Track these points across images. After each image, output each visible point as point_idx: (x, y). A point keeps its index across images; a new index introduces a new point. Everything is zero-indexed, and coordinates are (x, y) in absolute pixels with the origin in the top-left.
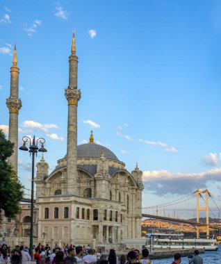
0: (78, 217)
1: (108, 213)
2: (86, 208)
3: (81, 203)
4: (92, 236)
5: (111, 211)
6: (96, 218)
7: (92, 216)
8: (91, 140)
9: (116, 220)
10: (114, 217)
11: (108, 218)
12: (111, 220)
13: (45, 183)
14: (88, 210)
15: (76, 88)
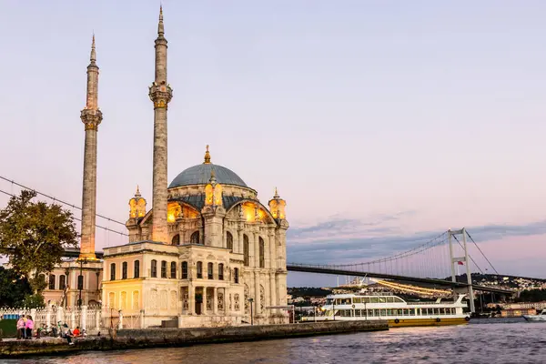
0: (154, 274)
1: (205, 267)
2: (169, 260)
3: (158, 253)
4: (180, 304)
5: (211, 265)
6: (184, 276)
7: (179, 273)
8: (207, 159)
9: (221, 277)
10: (216, 271)
11: (205, 274)
12: (210, 277)
13: (140, 229)
14: (173, 263)
15: (164, 83)
